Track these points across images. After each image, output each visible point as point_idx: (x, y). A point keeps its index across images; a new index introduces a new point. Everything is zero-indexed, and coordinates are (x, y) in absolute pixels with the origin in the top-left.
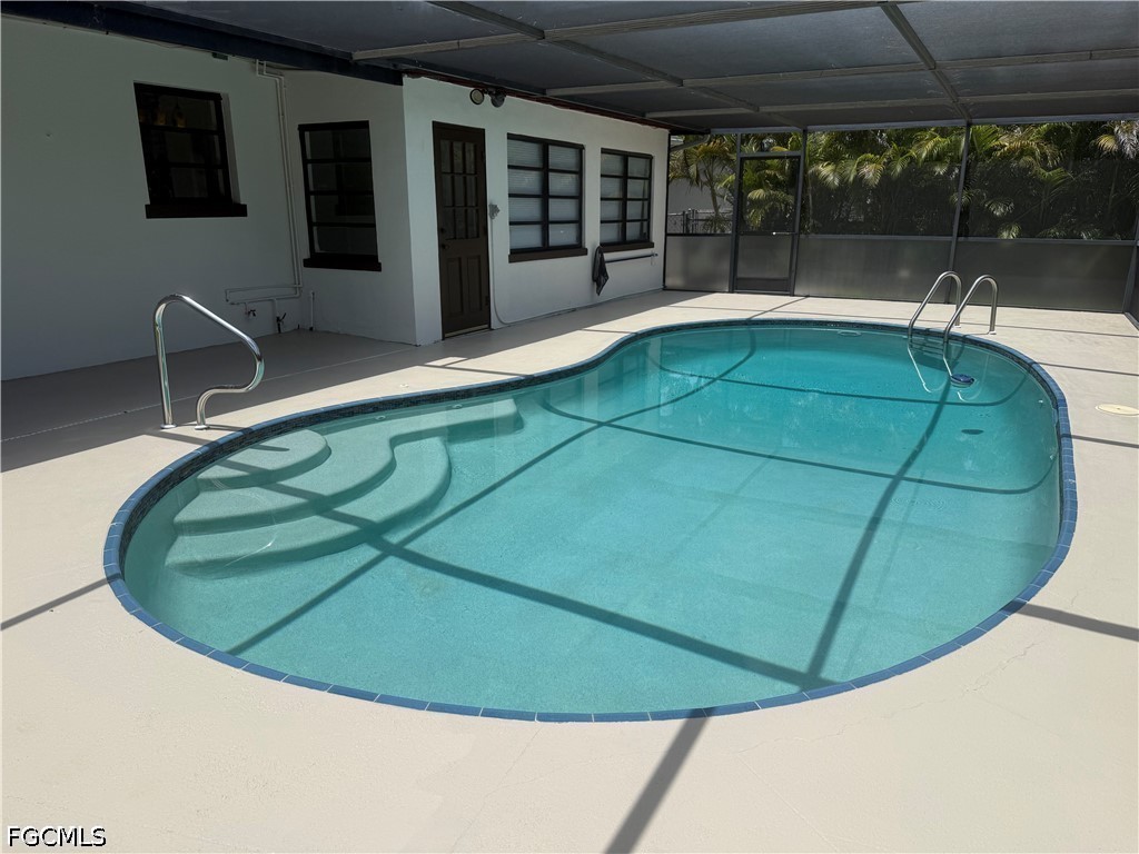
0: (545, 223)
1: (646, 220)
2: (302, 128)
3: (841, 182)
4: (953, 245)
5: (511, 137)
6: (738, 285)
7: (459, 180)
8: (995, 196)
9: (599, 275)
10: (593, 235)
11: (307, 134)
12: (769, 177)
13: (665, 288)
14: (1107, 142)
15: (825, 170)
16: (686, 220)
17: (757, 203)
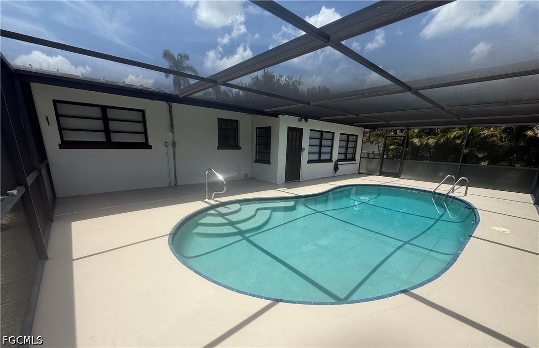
0: (320, 153)
1: (354, 153)
2: (257, 128)
3: (420, 144)
4: (459, 166)
5: (311, 130)
6: (382, 174)
7: (294, 142)
8: (479, 150)
9: (336, 168)
10: (335, 157)
11: (258, 130)
12: (396, 142)
13: (359, 173)
14: (530, 133)
15: (416, 141)
16: (369, 154)
17: (392, 150)
